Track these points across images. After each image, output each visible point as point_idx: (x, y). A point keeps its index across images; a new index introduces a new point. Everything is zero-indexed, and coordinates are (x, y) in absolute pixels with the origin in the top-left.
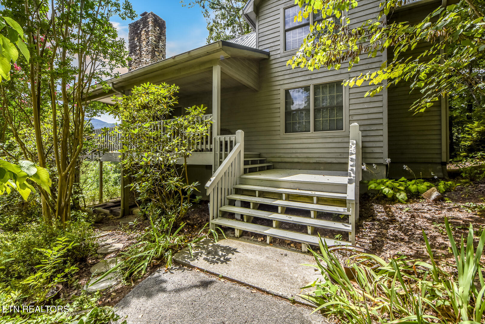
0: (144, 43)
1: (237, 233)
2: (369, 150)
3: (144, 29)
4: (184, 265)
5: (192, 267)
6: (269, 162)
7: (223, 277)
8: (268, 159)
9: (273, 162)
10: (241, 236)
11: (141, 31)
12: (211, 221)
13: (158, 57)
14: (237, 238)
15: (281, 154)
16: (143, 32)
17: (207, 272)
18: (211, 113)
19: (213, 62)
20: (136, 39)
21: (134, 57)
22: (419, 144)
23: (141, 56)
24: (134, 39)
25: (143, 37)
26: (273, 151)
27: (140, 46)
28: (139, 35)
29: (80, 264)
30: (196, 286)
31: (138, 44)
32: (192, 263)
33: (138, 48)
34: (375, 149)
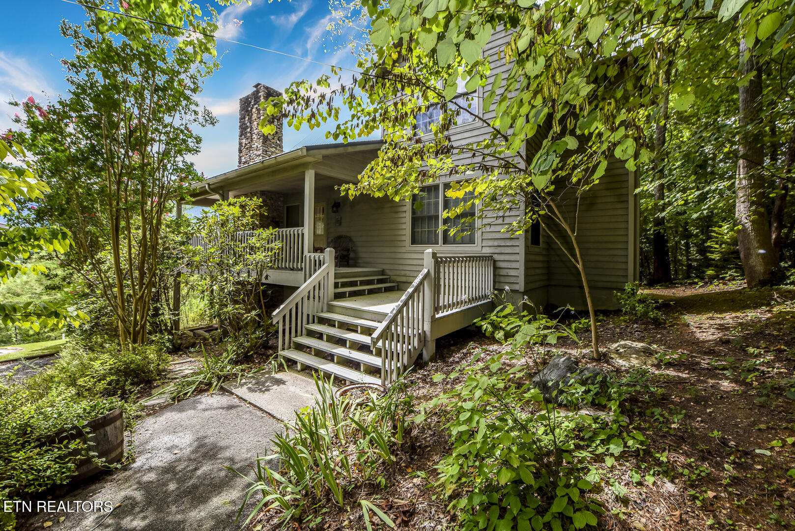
0: (255, 123)
1: (299, 367)
2: (503, 272)
3: (256, 106)
4: (228, 391)
5: (232, 394)
6: (393, 282)
7: (250, 403)
8: (393, 278)
9: (398, 282)
10: (303, 370)
11: (252, 108)
12: (280, 353)
13: (272, 141)
14: (299, 371)
15: (407, 272)
16: (254, 110)
17: (241, 398)
18: (303, 226)
19: (305, 166)
20: (247, 119)
21: (244, 141)
22: (598, 261)
23: (252, 140)
24: (245, 118)
25: (255, 116)
26: (397, 267)
27: (251, 128)
28: (249, 113)
29: (145, 385)
30: (223, 408)
31: (248, 124)
32: (234, 391)
33: (249, 130)
34: (511, 270)
